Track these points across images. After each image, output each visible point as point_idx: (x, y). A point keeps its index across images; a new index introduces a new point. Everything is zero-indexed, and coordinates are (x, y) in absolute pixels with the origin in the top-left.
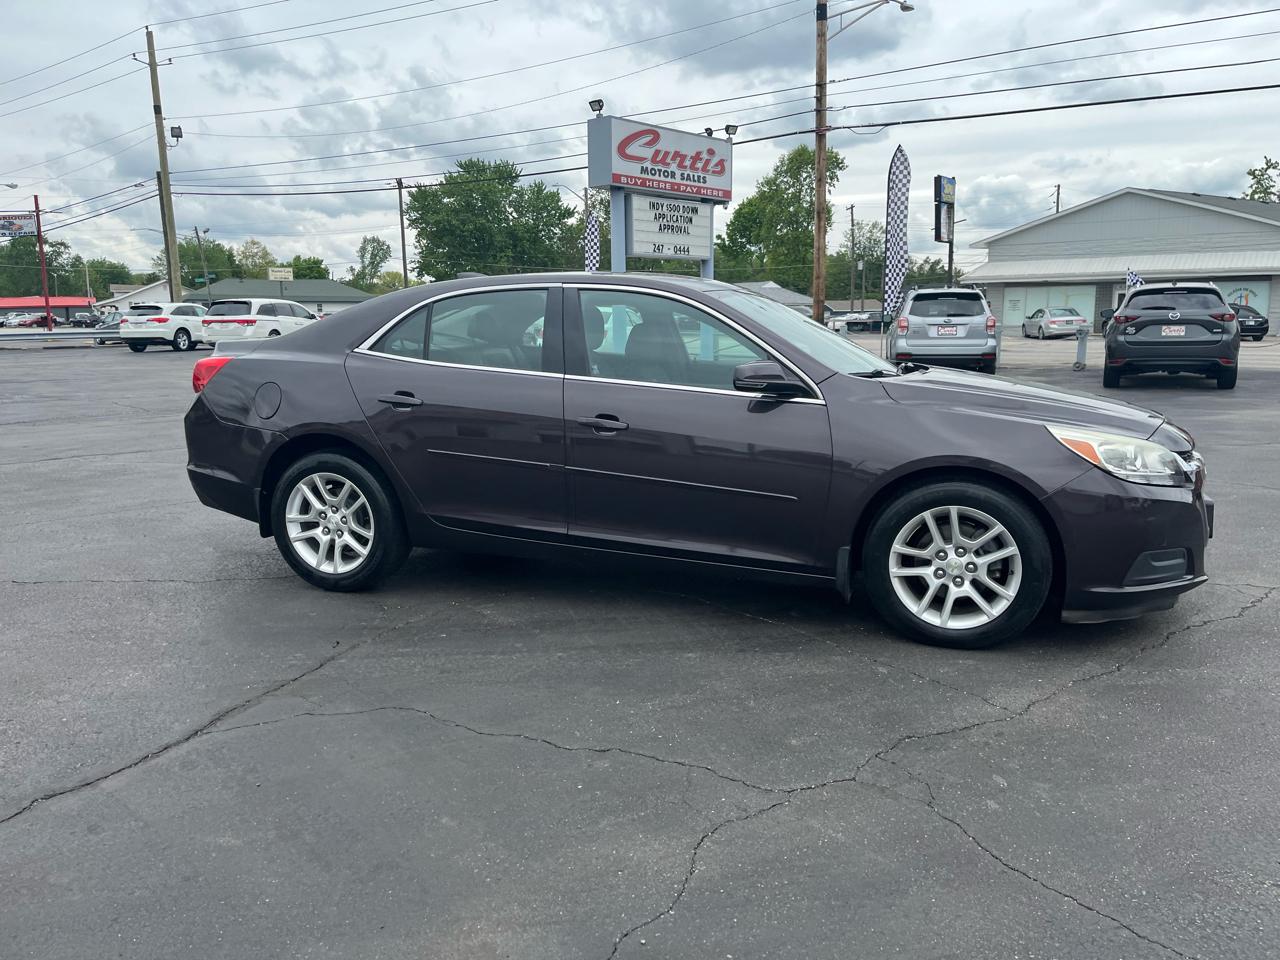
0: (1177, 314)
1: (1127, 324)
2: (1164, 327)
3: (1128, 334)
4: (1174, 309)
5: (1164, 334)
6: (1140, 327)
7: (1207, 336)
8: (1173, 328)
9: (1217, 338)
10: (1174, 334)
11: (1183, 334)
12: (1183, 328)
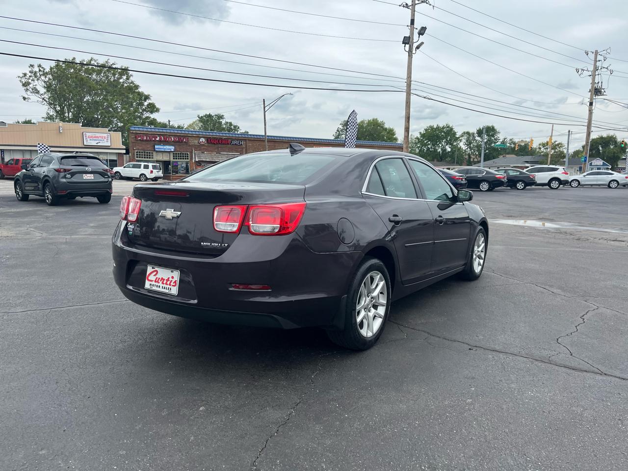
0: (89, 169)
1: (66, 173)
2: (84, 175)
3: (67, 178)
4: (87, 166)
5: (84, 178)
6: (73, 174)
7: (103, 179)
8: (88, 175)
9: (106, 180)
10: (89, 178)
11: (93, 178)
12: (92, 175)
